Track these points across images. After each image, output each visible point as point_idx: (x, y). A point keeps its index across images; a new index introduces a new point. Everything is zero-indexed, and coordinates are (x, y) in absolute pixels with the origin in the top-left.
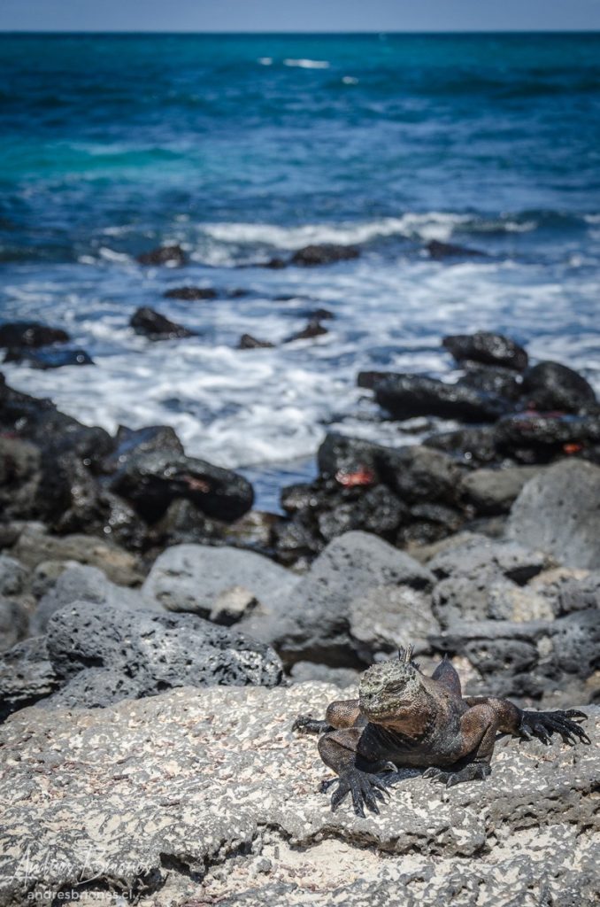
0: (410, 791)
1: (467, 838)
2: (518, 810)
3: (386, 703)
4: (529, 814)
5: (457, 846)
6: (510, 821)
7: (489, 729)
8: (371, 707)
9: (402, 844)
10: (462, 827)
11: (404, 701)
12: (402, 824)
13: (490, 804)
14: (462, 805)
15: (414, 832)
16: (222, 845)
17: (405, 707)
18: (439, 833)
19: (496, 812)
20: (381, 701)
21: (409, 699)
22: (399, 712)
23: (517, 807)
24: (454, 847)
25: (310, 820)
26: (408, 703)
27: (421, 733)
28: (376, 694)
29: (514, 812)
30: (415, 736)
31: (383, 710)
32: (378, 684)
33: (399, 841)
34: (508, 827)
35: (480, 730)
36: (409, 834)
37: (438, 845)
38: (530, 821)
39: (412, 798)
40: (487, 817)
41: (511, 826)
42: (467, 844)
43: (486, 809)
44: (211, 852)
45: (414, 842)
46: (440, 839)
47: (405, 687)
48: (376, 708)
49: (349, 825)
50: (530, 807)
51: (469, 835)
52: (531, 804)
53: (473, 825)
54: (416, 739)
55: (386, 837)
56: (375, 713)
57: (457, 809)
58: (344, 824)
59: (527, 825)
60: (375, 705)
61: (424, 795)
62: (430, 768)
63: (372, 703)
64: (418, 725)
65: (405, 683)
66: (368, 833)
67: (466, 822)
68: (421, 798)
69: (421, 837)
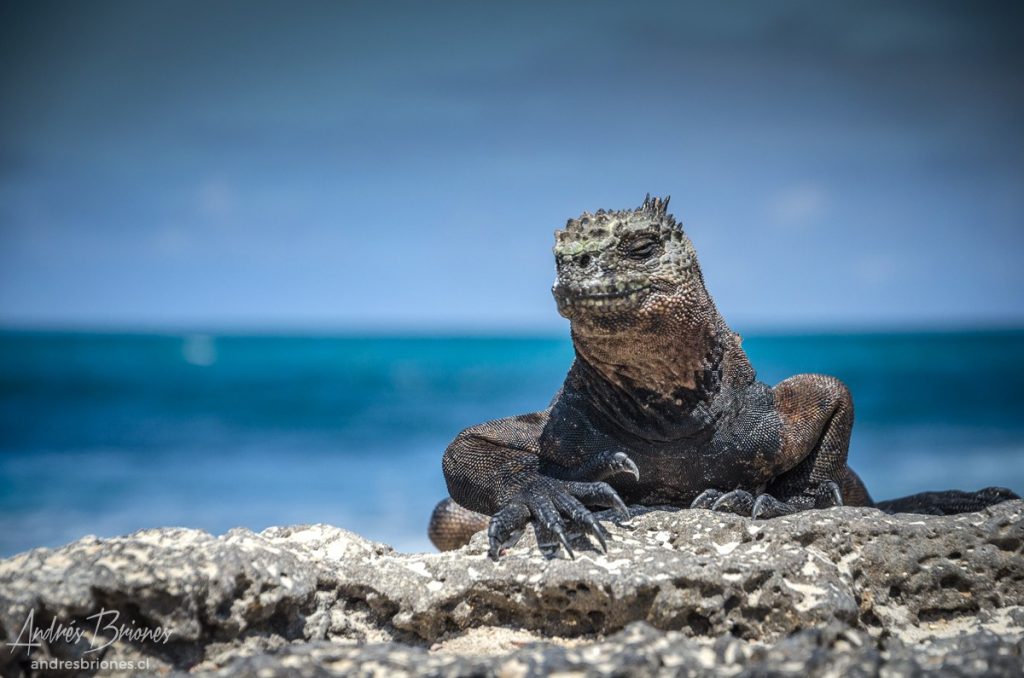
0: (666, 528)
1: (818, 597)
2: (926, 567)
3: (620, 278)
4: (951, 580)
5: (795, 612)
6: (907, 591)
7: (837, 418)
8: (586, 284)
9: (664, 604)
10: (802, 579)
11: (659, 281)
12: (661, 565)
13: (859, 548)
14: (795, 538)
15: (692, 577)
16: (239, 594)
17: (663, 296)
18: (752, 586)
19: (876, 565)
20: (608, 272)
21: (671, 278)
22: (648, 306)
23: (922, 560)
24: (789, 615)
25: (440, 576)
26: (669, 287)
27: (691, 385)
28: (597, 254)
29: (917, 570)
30: (676, 396)
31: (613, 293)
32: (600, 233)
33: (658, 599)
34: (903, 608)
35: (817, 414)
36: (681, 583)
37: (750, 613)
38: (954, 597)
39: (672, 541)
40: (857, 575)
41: (911, 603)
42: (819, 607)
43: (853, 556)
44: (213, 599)
45: (692, 601)
46: (753, 599)
47: (663, 252)
48: (598, 288)
49: (536, 578)
50: (953, 562)
51: (821, 591)
52: (955, 555)
53: (830, 577)
54: (679, 402)
55: (627, 586)
56: (596, 298)
57: (786, 547)
58: (520, 578)
59: (948, 605)
60: (596, 281)
61: (702, 531)
62: (708, 491)
63: (588, 276)
64: (686, 358)
65: (661, 243)
66: (582, 586)
67: (809, 569)
68: (697, 536)
69: (709, 590)
